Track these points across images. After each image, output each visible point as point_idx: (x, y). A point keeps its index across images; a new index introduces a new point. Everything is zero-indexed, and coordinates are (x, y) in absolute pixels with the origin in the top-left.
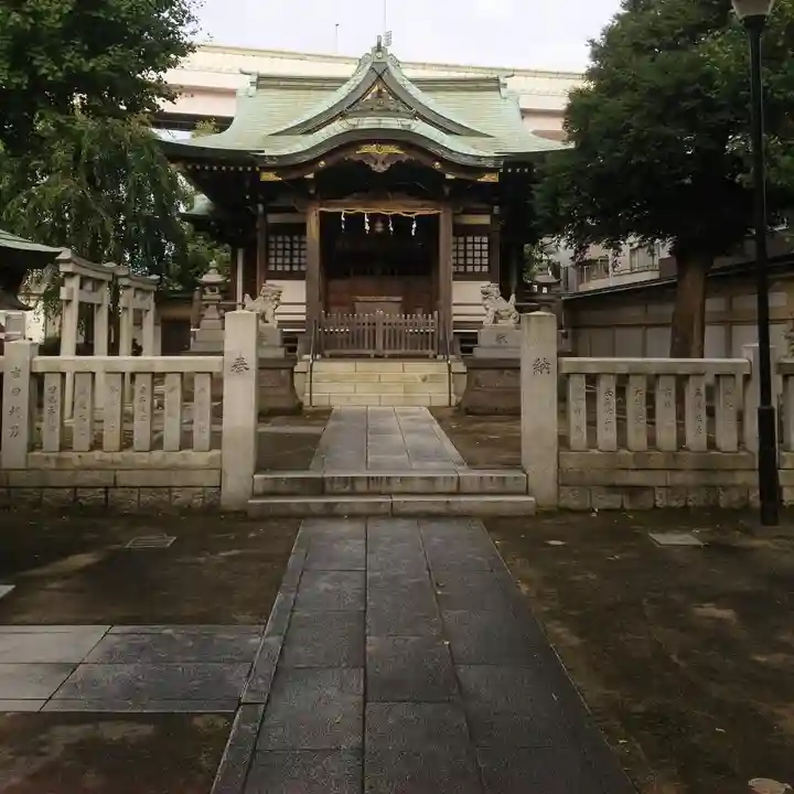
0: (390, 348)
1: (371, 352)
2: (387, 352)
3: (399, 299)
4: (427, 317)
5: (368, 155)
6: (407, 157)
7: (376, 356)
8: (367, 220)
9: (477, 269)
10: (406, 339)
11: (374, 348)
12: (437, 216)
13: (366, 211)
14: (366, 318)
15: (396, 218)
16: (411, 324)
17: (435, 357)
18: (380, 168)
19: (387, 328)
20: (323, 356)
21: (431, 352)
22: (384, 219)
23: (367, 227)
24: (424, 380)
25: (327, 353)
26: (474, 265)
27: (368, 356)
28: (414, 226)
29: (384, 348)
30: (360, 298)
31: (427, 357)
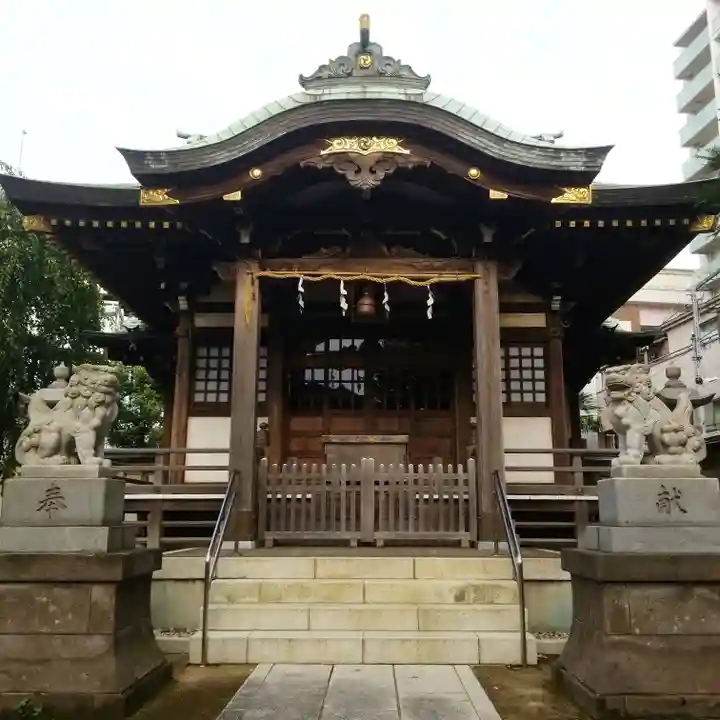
0: (387, 528)
1: (352, 536)
2: (381, 536)
3: (403, 438)
4: (455, 470)
5: (343, 157)
6: (415, 159)
7: (362, 544)
8: (343, 292)
9: (528, 398)
10: (417, 511)
11: (358, 528)
12: (471, 283)
13: (342, 276)
14: (343, 471)
15: (396, 287)
16: (426, 482)
17: (473, 545)
18: (367, 181)
19: (382, 488)
20: (261, 544)
21: (464, 536)
22: (376, 290)
23: (344, 305)
24: (460, 597)
25: (269, 537)
26: (522, 392)
27: (345, 543)
28: (430, 302)
29: (376, 528)
30: (334, 438)
31: (457, 544)
